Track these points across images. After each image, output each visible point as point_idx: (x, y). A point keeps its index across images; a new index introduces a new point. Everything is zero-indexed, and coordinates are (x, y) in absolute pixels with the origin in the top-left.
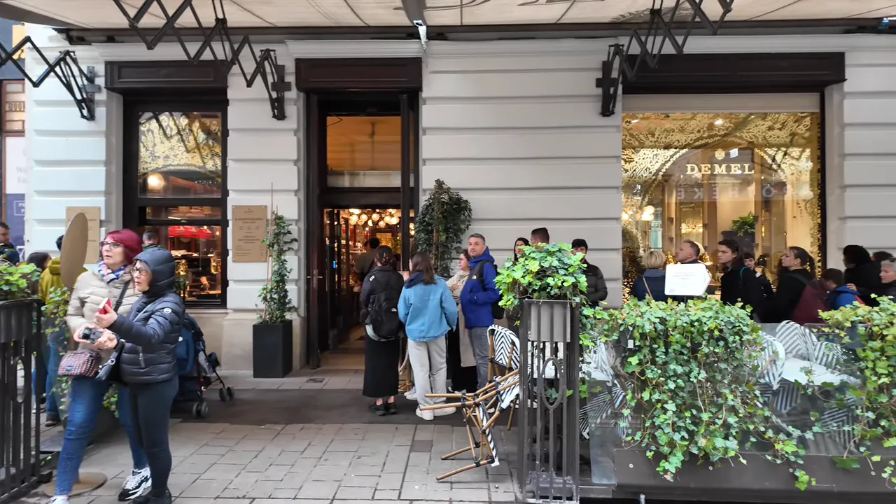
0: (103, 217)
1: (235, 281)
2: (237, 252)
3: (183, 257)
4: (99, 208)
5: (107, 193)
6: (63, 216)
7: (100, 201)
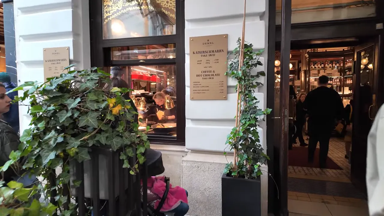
0: (72, 57)
1: (192, 120)
2: (195, 89)
3: (143, 95)
4: (69, 49)
5: (75, 33)
6: (41, 57)
7: (68, 42)
